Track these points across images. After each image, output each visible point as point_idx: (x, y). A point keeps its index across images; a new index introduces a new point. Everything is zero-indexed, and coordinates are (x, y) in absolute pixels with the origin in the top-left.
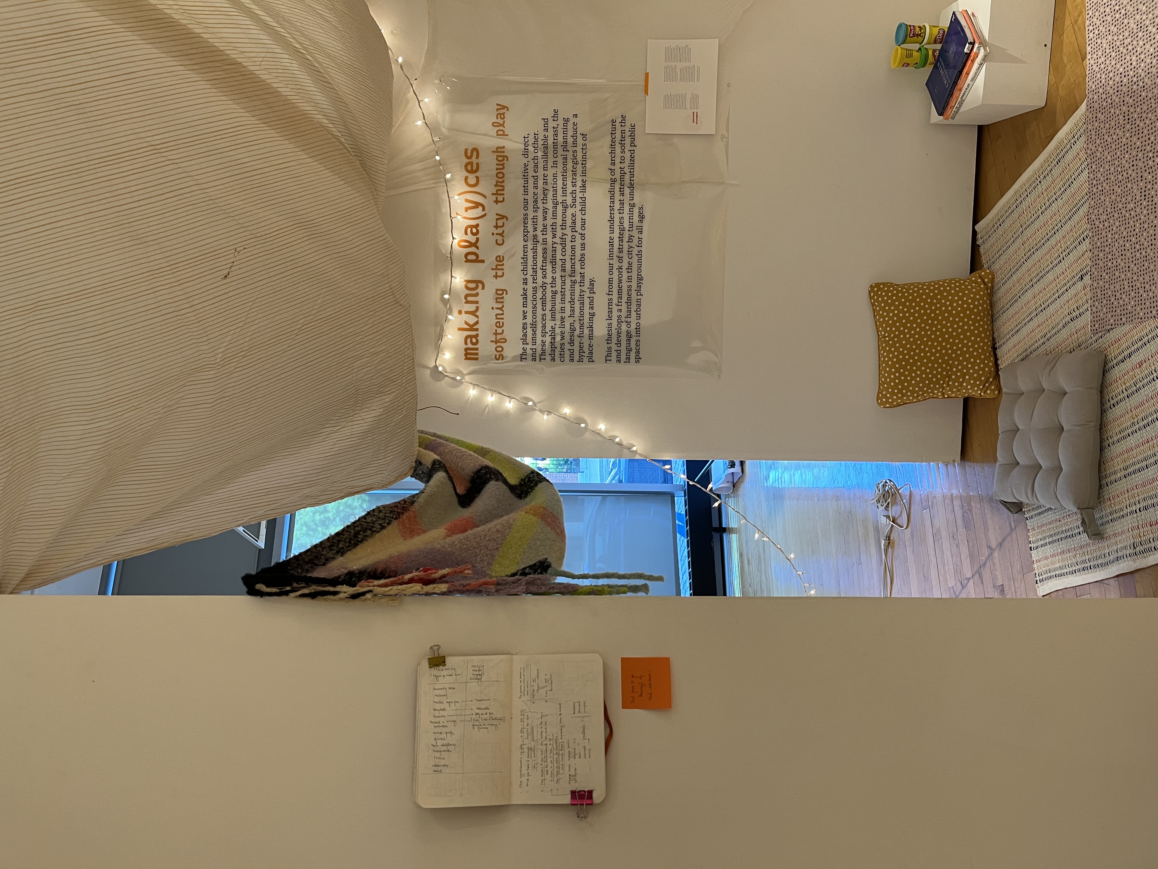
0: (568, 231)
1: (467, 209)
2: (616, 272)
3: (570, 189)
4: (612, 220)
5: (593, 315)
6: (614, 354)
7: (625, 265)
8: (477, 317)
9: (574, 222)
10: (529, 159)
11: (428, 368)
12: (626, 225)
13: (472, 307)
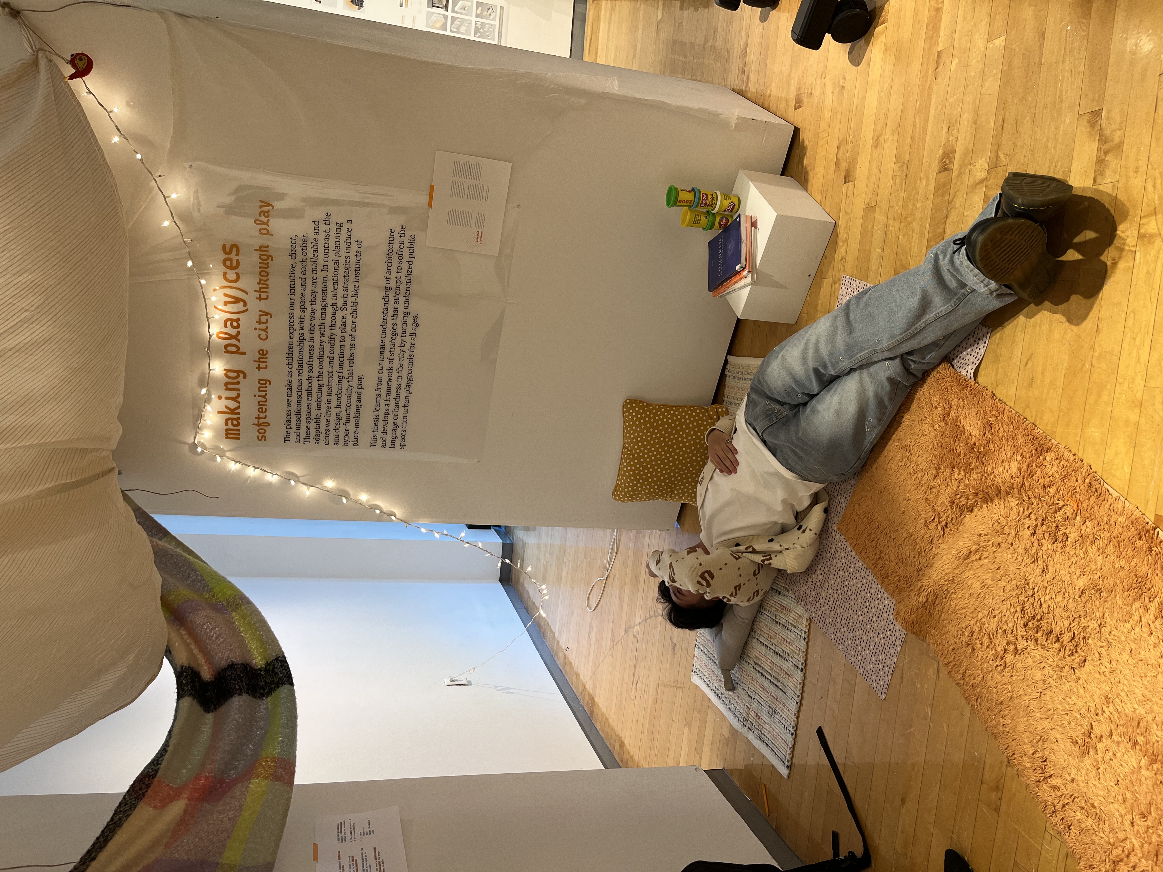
0: (338, 331)
1: (226, 303)
2: (385, 373)
3: (341, 292)
4: (384, 325)
5: (359, 408)
6: (379, 441)
7: (396, 366)
8: (239, 402)
9: (344, 324)
10: (296, 261)
11: (186, 443)
12: (399, 330)
13: (234, 394)
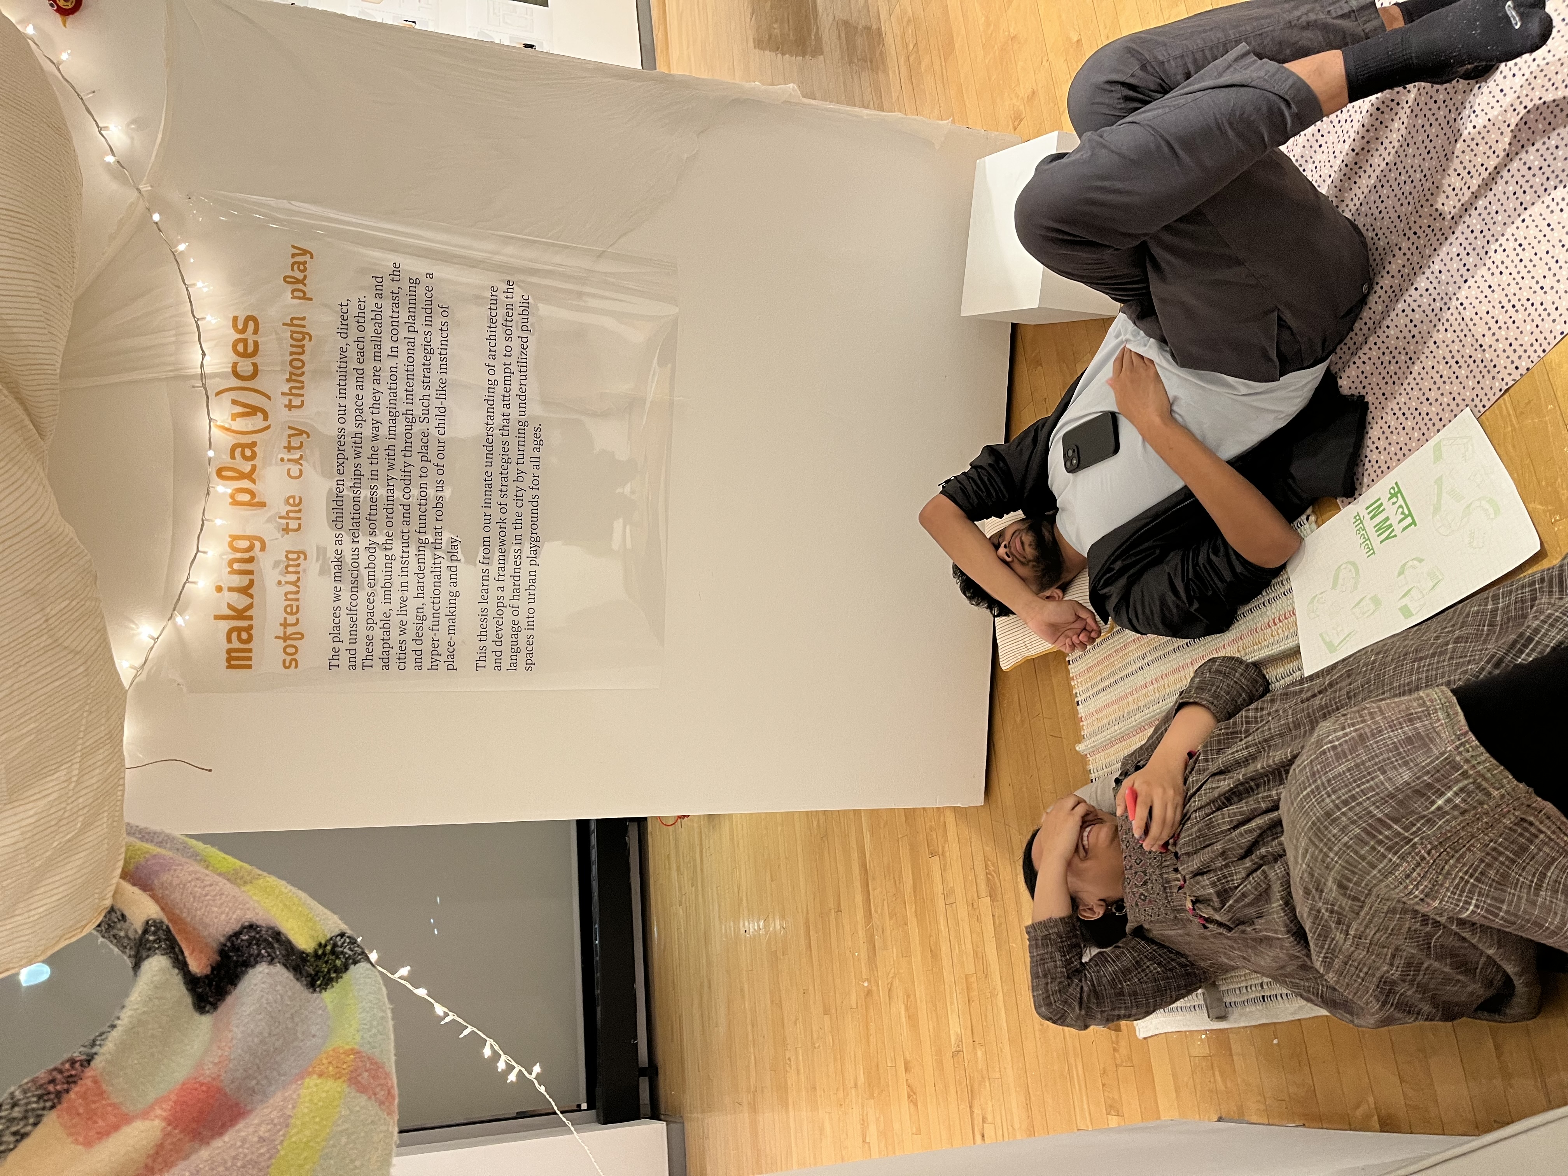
0: (415, 459)
2: (495, 528)
3: (419, 391)
4: (489, 445)
5: (455, 595)
6: (491, 657)
7: (511, 517)
8: (251, 596)
9: (426, 446)
10: (350, 340)
12: (513, 454)
13: (243, 581)
